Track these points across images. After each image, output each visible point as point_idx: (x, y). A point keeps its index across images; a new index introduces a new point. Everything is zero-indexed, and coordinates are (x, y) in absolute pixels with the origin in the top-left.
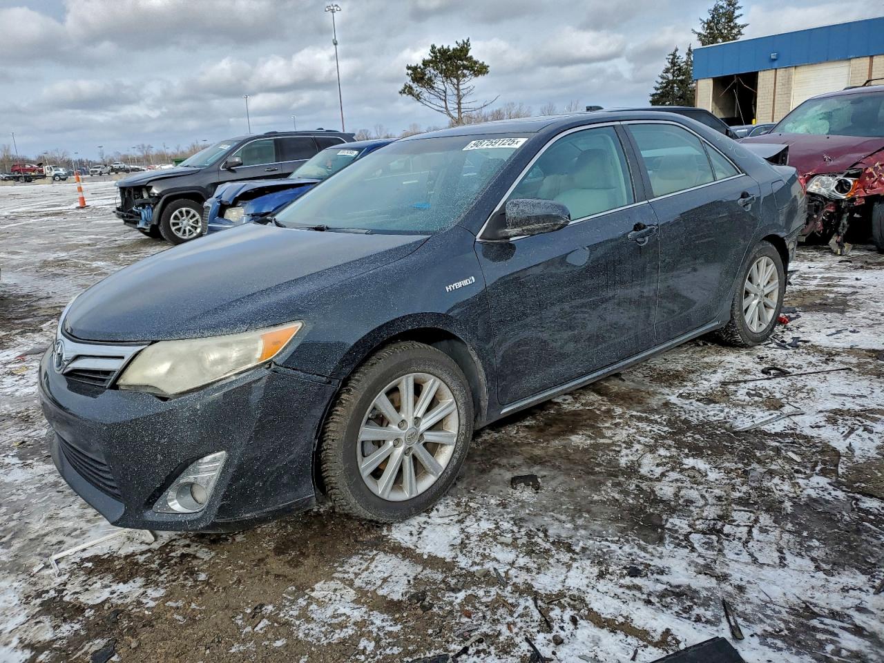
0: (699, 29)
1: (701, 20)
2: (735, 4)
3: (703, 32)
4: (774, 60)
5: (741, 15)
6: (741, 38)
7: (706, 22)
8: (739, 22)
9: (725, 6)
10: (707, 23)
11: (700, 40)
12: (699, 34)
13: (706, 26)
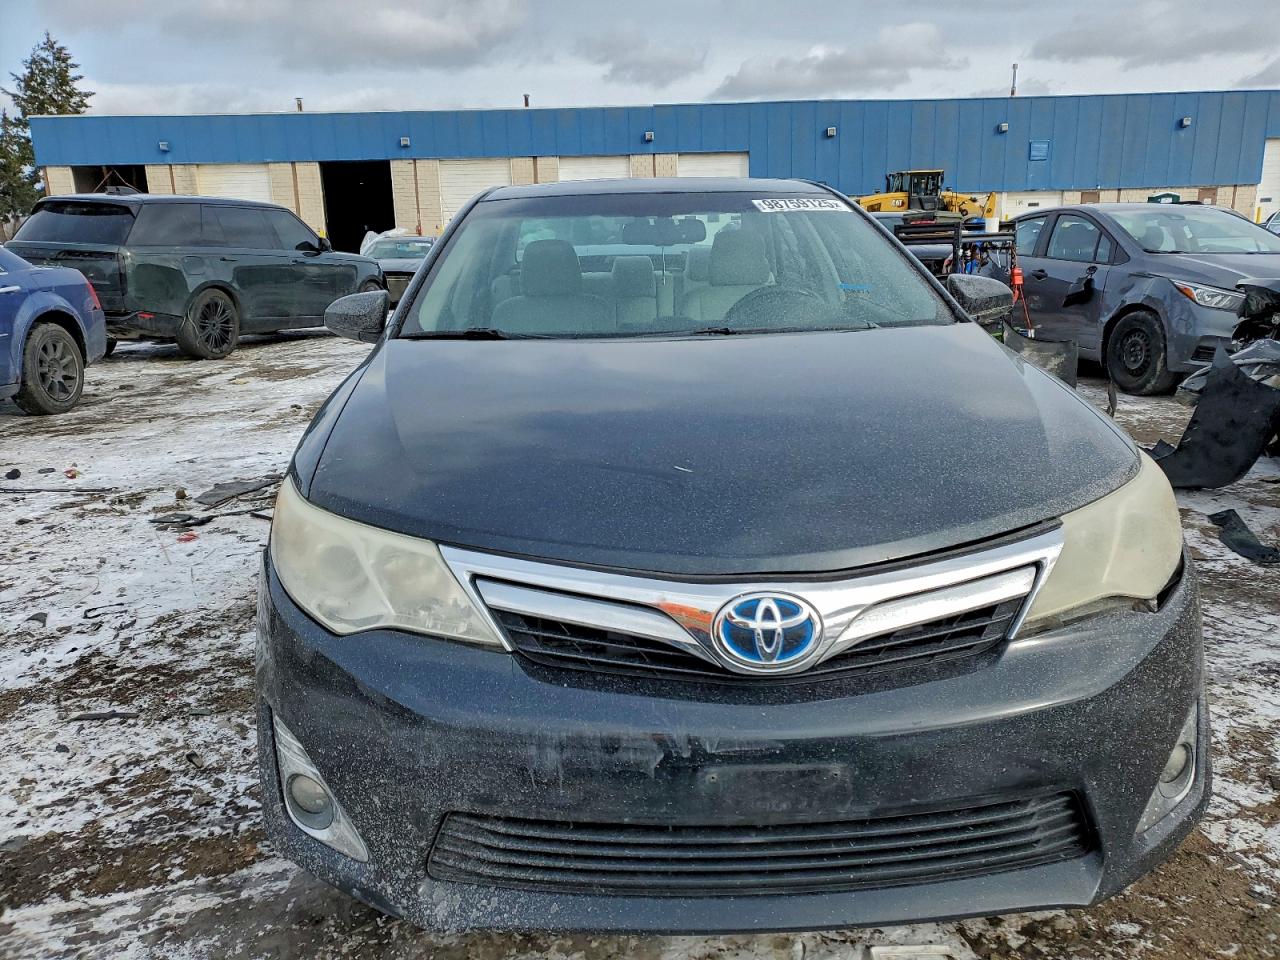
0: (13, 88)
1: (13, 75)
2: (67, 59)
3: (21, 94)
4: (165, 152)
5: (81, 77)
6: (88, 113)
7: (22, 78)
8: (79, 86)
9: (51, 59)
10: (24, 81)
11: (18, 105)
12: (15, 96)
13: (23, 84)
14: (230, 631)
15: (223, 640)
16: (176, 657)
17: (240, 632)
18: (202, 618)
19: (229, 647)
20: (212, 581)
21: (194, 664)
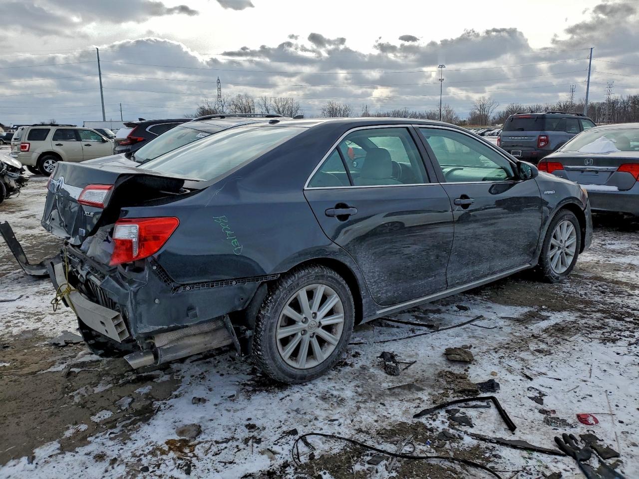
14: (579, 324)
15: (583, 321)
16: (607, 320)
17: (574, 322)
18: (591, 333)
19: (582, 317)
20: (579, 360)
21: (599, 315)
